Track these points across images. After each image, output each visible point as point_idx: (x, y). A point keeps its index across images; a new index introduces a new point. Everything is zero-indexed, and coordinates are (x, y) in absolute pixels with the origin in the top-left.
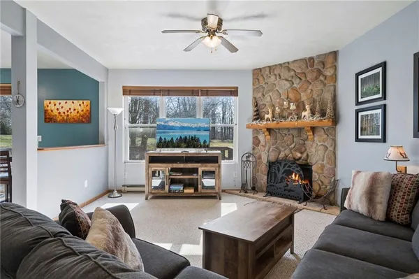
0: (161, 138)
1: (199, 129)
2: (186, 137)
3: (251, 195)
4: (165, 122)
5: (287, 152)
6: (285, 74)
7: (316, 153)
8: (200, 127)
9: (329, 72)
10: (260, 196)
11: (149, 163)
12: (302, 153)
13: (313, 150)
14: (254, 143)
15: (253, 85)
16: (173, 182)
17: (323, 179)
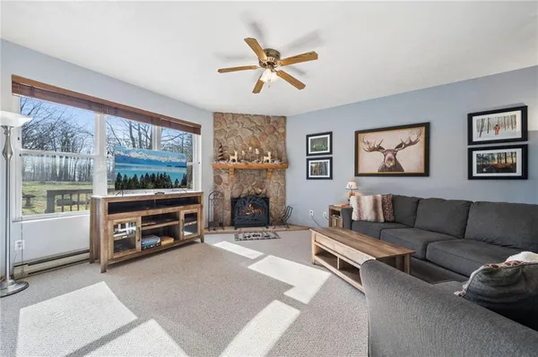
0: (119, 175)
1: (169, 165)
2: (154, 175)
3: (220, 231)
4: (126, 152)
5: (250, 188)
6: (247, 123)
7: (272, 189)
8: (170, 162)
9: (281, 130)
10: (227, 229)
11: (109, 213)
12: (262, 189)
13: (271, 186)
14: (215, 181)
15: (215, 126)
16: (145, 235)
17: (277, 207)
